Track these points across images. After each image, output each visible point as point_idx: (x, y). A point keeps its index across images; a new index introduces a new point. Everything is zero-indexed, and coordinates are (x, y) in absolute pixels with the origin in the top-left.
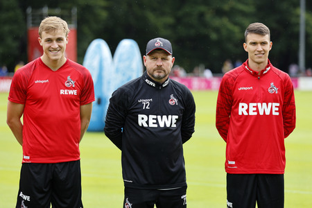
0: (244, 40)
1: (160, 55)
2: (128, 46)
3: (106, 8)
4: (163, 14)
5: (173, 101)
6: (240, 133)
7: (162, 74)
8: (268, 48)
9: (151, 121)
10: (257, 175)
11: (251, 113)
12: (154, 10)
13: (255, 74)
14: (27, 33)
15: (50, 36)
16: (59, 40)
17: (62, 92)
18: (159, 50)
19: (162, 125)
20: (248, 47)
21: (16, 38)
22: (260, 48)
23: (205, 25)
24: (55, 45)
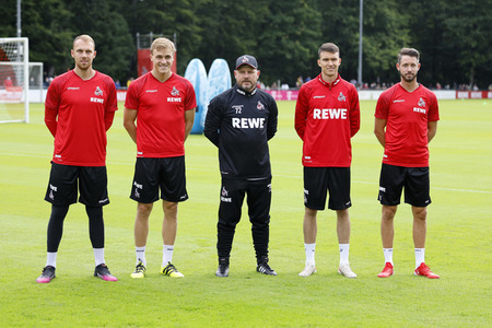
0: (318, 57)
2: (220, 64)
3: (199, 33)
4: (247, 39)
5: (260, 106)
6: (314, 134)
8: (338, 63)
9: (243, 123)
10: (328, 168)
11: (324, 117)
12: (240, 35)
13: (327, 85)
14: (136, 52)
15: (160, 54)
16: (168, 57)
17: (169, 100)
18: (245, 65)
19: (252, 127)
20: (321, 63)
21: (128, 58)
22: (331, 63)
23: (282, 47)
24: (164, 61)
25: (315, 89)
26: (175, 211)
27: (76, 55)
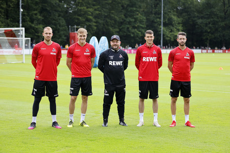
0: (145, 36)
1: (115, 41)
2: (104, 39)
3: (95, 26)
4: (115, 28)
5: (121, 56)
6: (143, 67)
7: (116, 47)
8: (153, 38)
9: (114, 63)
10: (149, 82)
11: (147, 61)
12: (112, 26)
13: (148, 47)
14: (69, 34)
15: (81, 35)
16: (84, 36)
17: (85, 54)
18: (115, 39)
19: (117, 65)
20: (146, 38)
21: (65, 36)
22: (150, 38)
23: (129, 32)
24: (83, 38)
25: (144, 49)
26: (87, 100)
27: (44, 35)
